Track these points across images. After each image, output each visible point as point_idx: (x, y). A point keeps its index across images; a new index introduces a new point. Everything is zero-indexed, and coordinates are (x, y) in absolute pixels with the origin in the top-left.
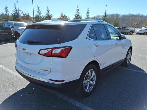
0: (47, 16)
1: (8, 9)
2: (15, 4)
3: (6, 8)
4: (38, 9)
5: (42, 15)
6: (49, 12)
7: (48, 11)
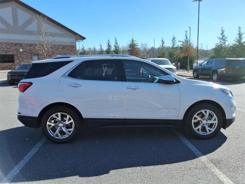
0: (237, 44)
1: (175, 39)
2: (186, 32)
3: (174, 39)
4: (222, 34)
5: (227, 43)
6: (243, 36)
7: (240, 35)
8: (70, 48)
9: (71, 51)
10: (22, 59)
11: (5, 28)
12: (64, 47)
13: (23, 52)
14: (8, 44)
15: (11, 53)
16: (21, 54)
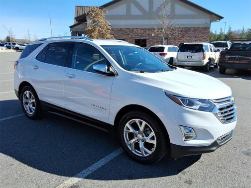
8: (202, 30)
9: (203, 33)
10: (153, 43)
11: (142, 14)
12: (195, 30)
13: (154, 36)
14: (143, 29)
15: (144, 38)
16: (152, 38)
